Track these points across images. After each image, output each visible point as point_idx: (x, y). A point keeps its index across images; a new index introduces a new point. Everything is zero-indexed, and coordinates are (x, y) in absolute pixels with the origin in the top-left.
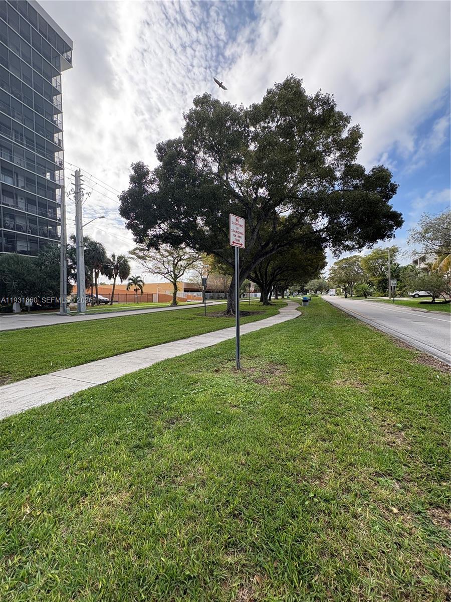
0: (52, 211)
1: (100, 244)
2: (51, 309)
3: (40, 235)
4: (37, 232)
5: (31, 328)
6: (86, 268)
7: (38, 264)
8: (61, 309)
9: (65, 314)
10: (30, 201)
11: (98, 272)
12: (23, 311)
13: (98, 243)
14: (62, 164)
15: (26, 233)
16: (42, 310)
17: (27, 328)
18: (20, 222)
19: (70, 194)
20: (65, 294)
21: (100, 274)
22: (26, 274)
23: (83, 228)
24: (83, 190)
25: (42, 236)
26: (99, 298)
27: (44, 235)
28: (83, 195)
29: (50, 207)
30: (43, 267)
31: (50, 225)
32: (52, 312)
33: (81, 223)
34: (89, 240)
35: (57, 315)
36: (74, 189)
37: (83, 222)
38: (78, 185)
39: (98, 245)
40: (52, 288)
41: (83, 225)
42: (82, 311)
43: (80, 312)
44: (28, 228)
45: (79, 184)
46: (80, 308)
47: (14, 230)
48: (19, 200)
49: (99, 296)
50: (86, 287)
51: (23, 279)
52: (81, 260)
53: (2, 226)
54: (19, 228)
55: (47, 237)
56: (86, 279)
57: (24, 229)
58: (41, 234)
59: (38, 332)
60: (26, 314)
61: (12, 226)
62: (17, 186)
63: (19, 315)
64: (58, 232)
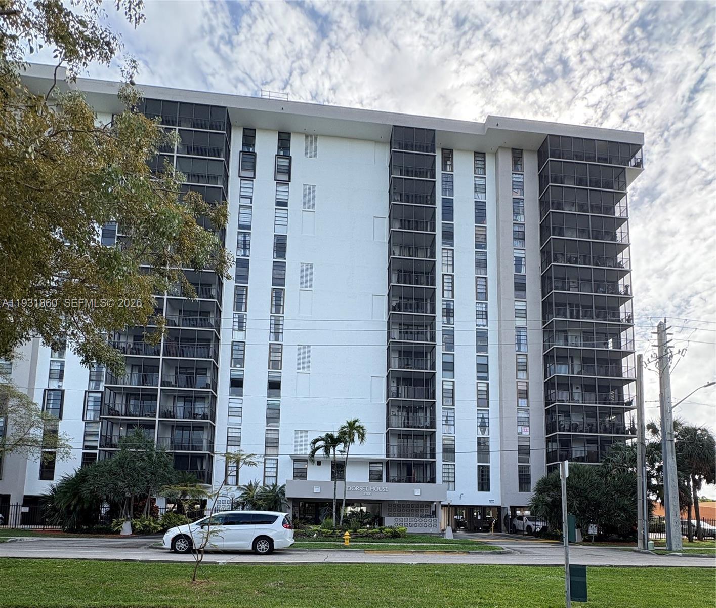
0: (616, 393)
1: (704, 430)
2: (621, 541)
3: (600, 433)
4: (597, 428)
5: (616, 566)
6: (679, 476)
7: (603, 475)
8: (640, 542)
9: (646, 551)
10: (588, 387)
11: (700, 479)
12: (585, 540)
13: (699, 429)
14: (630, 319)
15: (583, 432)
16: (609, 541)
17: (611, 566)
18: (576, 419)
19: (650, 362)
20: (645, 519)
21: (704, 482)
22: (589, 491)
23: (673, 410)
24: (672, 349)
25: (604, 433)
26: (702, 527)
27: (606, 431)
28: (672, 356)
29: (614, 388)
30: (609, 478)
31: (614, 414)
32: (624, 546)
33: (670, 403)
34: (681, 425)
35: (635, 551)
36: (657, 353)
37: (673, 400)
38: (663, 345)
39: (699, 432)
40: (625, 510)
41: (673, 405)
42: (674, 548)
43: (670, 549)
44: (586, 425)
45: (664, 342)
46: (671, 544)
47: (570, 432)
48: (575, 390)
49: (701, 522)
50: (681, 508)
51: (586, 497)
52: (671, 463)
53: (558, 430)
54: (574, 427)
55: (611, 433)
56: (679, 494)
57: (581, 428)
58: (602, 430)
59: (629, 574)
60: (589, 545)
61: (567, 427)
62: (573, 374)
63: (581, 546)
64: (626, 421)
